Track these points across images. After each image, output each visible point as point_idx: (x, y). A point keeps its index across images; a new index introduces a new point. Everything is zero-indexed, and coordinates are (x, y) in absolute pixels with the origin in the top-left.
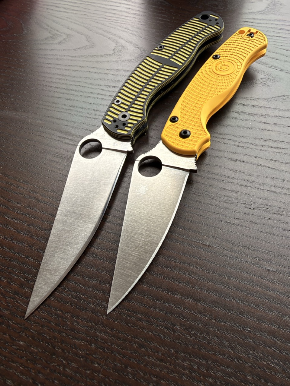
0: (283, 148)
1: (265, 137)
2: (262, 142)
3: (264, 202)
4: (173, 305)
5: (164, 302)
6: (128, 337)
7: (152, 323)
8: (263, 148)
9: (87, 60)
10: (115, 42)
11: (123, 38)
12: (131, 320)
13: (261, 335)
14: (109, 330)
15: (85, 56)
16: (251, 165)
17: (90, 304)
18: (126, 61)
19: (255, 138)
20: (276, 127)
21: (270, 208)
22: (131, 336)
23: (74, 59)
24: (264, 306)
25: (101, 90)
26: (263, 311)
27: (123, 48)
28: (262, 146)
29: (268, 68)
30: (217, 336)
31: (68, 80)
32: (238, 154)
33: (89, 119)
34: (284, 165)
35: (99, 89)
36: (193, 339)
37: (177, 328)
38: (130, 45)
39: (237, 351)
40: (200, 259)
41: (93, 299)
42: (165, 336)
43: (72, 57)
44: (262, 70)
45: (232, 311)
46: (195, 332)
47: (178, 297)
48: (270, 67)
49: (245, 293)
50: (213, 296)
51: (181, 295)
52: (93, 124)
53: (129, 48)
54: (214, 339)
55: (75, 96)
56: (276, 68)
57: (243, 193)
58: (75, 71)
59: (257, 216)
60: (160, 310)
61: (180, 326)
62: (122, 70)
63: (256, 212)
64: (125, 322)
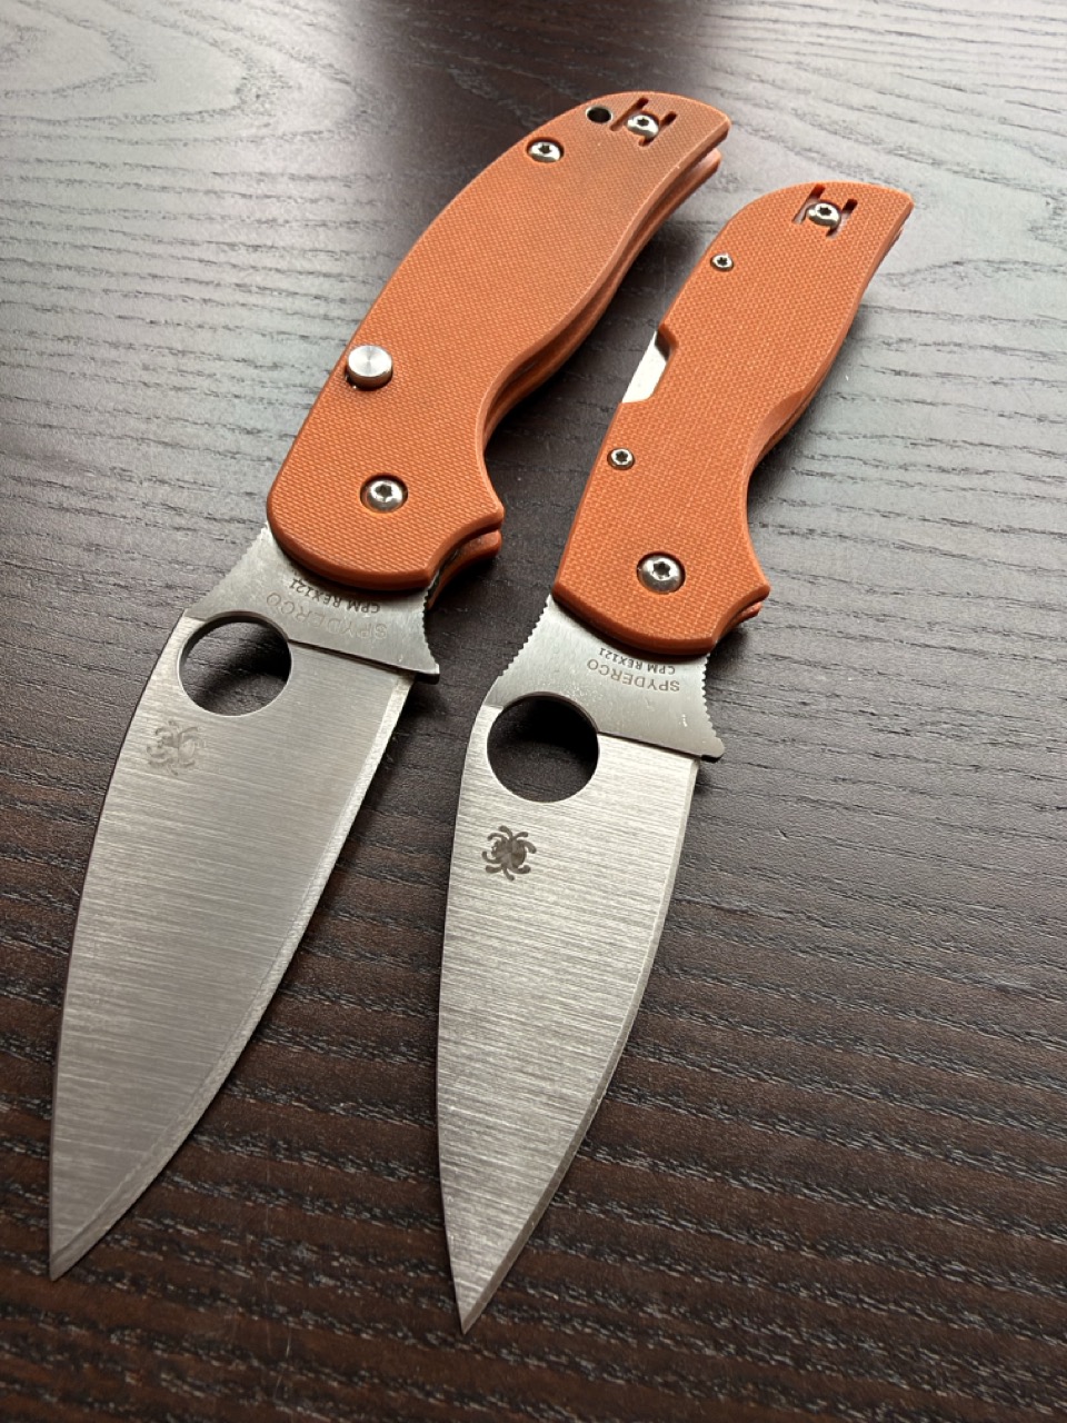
0: (986, 472)
1: (911, 429)
2: (900, 453)
3: (944, 697)
4: (622, 1207)
5: (580, 1202)
6: (431, 1400)
7: (538, 1311)
8: (908, 477)
9: (120, 136)
10: (241, 56)
11: (273, 40)
12: (437, 1311)
13: (1013, 1283)
14: (335, 1379)
15: (110, 117)
16: (871, 548)
17: (230, 1268)
18: (299, 137)
19: (872, 437)
20: (948, 385)
21: (969, 720)
22: (446, 1393)
23: (59, 130)
24: (1006, 1150)
25: (197, 264)
26: (1006, 1175)
27: (279, 84)
28: (905, 467)
29: (884, 158)
30: (831, 1324)
31: (38, 223)
32: (814, 505)
33: (150, 392)
34: (998, 540)
35: (184, 258)
36: (729, 1353)
37: (651, 1315)
38: (310, 70)
39: (921, 1378)
40: (713, 978)
41: (241, 1239)
42: (603, 1367)
43: (49, 122)
44: (861, 162)
45: (881, 1193)
46: (732, 1322)
47: (641, 1164)
48: (890, 152)
49: (923, 1106)
50: (793, 1139)
51: (652, 1155)
52: (174, 414)
53: (304, 85)
54: (818, 1338)
55: (76, 292)
56: (915, 157)
57: (855, 669)
58: (71, 182)
59: (927, 761)
60: (565, 1245)
61: (664, 1302)
62: (282, 175)
63: (919, 743)
64: (410, 1329)
